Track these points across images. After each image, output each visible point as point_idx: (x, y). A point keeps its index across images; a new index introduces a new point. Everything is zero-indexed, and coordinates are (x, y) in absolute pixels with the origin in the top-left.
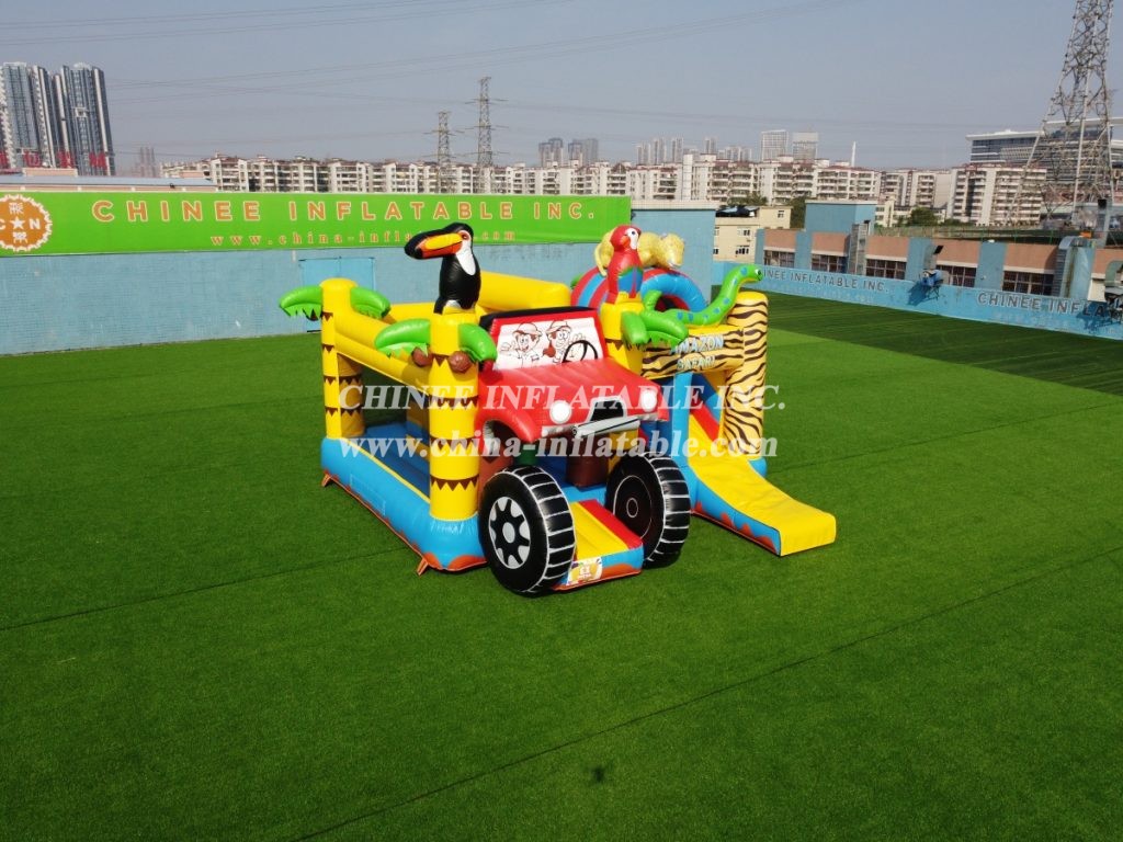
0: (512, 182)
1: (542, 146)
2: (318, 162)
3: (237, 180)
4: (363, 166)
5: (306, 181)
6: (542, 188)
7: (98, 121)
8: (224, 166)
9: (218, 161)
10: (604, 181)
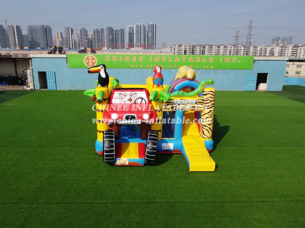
0: (259, 51)
1: (273, 40)
2: (203, 46)
3: (181, 50)
4: (214, 47)
5: (199, 51)
6: (269, 52)
7: (154, 36)
8: (179, 47)
9: (177, 46)
10: (290, 50)
